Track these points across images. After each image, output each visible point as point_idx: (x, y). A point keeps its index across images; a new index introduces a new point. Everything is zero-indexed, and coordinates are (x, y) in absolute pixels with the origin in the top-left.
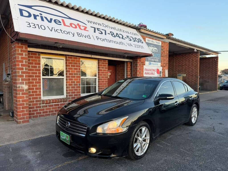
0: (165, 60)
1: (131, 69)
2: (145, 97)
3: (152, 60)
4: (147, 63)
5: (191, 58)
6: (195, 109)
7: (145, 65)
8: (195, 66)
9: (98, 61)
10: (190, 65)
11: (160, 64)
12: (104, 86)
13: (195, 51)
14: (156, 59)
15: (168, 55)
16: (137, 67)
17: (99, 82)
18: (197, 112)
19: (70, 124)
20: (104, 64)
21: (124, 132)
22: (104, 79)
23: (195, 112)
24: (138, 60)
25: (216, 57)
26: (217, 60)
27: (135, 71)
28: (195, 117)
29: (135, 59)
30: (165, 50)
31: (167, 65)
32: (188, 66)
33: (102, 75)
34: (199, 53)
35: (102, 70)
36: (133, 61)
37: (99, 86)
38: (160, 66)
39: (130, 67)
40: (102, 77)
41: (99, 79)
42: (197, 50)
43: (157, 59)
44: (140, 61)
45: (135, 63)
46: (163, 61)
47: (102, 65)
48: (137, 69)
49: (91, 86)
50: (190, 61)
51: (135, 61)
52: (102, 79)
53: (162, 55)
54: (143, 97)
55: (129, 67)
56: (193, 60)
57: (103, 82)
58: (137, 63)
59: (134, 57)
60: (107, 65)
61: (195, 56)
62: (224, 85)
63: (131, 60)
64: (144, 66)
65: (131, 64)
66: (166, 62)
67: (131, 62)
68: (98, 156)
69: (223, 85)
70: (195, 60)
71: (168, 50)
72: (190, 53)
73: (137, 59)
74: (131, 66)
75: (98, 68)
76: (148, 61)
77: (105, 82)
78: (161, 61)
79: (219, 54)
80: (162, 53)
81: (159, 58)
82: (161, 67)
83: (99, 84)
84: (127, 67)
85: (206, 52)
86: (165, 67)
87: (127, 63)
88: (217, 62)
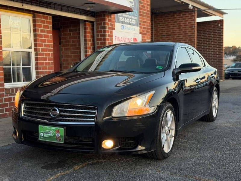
0: (145, 22)
1: (93, 37)
2: (162, 69)
3: (126, 20)
4: (117, 25)
5: (182, 21)
6: (215, 96)
7: (114, 29)
8: (190, 36)
9: (34, 17)
10: (181, 34)
11: (138, 28)
12: (46, 68)
13: (191, 7)
14: (131, 19)
15: (150, 13)
16: (105, 31)
17: (36, 59)
18: (217, 99)
19: (60, 111)
20: (46, 24)
21: (153, 113)
22: (46, 55)
23: (215, 100)
24: (107, 18)
25: (220, 20)
26: (222, 25)
27: (101, 39)
28: (215, 107)
29: (100, 16)
30: (145, 4)
31: (149, 32)
32: (178, 37)
33: (41, 45)
34: (196, 12)
35: (42, 35)
36: (97, 20)
37: (37, 68)
38: (139, 33)
39: (91, 31)
40: (43, 50)
41: (36, 54)
42: (194, 7)
43: (133, 19)
44: (110, 20)
45: (101, 24)
46: (142, 23)
47: (40, 26)
48: (105, 35)
49: (21, 67)
50: (181, 26)
51: (101, 20)
52: (42, 55)
53: (140, 12)
54: (157, 69)
55: (89, 33)
56: (187, 25)
57: (45, 59)
58: (105, 24)
59: (98, 12)
60: (51, 25)
61: (189, 17)
62: (232, 71)
63: (93, 18)
64: (113, 31)
65: (93, 26)
66: (147, 26)
67: (92, 23)
68: (118, 151)
69: (230, 70)
70: (189, 25)
71: (149, 3)
72: (180, 12)
73: (104, 16)
74: (93, 29)
75: (35, 30)
76: (119, 22)
77: (49, 59)
78: (140, 24)
79: (224, 15)
80: (140, 9)
81: (136, 18)
82: (141, 35)
83: (37, 64)
84: (85, 32)
85: (204, 10)
86: (145, 34)
87: (85, 25)
88: (222, 29)
